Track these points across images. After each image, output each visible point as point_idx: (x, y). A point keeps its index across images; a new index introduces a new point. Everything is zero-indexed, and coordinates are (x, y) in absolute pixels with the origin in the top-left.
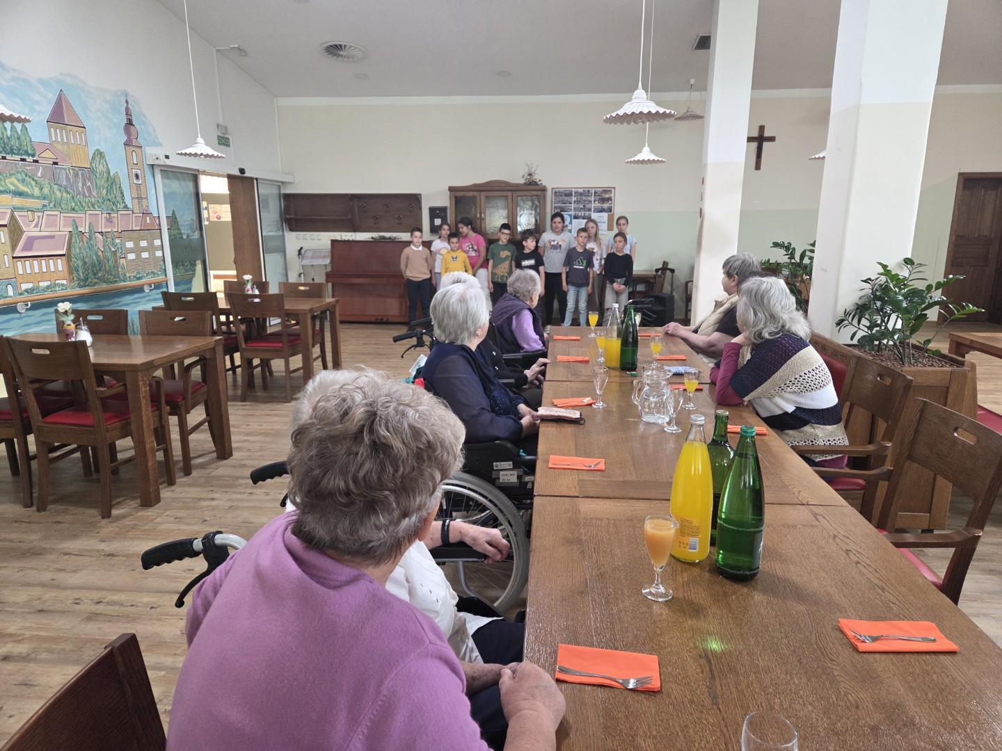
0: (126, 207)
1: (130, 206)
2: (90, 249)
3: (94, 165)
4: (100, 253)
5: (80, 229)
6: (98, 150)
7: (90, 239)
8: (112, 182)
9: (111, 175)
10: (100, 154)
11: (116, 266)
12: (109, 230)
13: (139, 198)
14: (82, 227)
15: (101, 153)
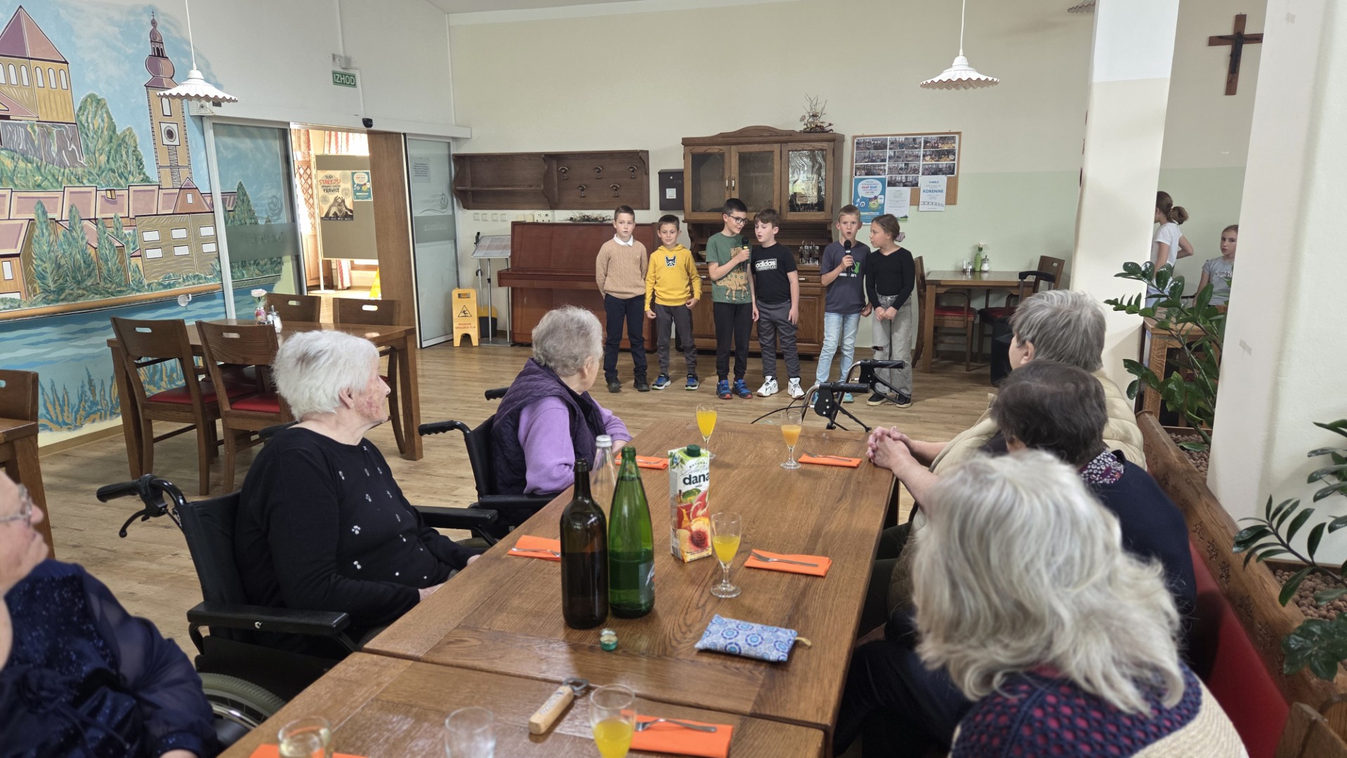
0: (146, 180)
1: (154, 177)
2: (70, 244)
3: (83, 119)
4: (91, 251)
5: (50, 216)
6: (92, 96)
7: (71, 229)
8: (119, 143)
9: (118, 132)
10: (97, 102)
11: (122, 268)
12: (112, 215)
13: (174, 167)
14: (55, 211)
15: (99, 101)
